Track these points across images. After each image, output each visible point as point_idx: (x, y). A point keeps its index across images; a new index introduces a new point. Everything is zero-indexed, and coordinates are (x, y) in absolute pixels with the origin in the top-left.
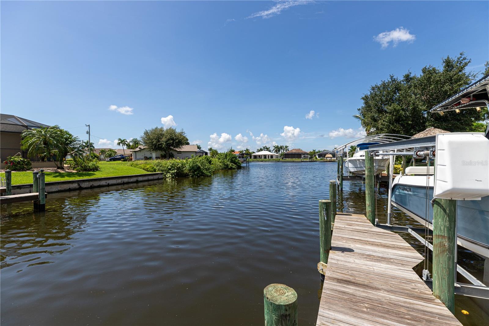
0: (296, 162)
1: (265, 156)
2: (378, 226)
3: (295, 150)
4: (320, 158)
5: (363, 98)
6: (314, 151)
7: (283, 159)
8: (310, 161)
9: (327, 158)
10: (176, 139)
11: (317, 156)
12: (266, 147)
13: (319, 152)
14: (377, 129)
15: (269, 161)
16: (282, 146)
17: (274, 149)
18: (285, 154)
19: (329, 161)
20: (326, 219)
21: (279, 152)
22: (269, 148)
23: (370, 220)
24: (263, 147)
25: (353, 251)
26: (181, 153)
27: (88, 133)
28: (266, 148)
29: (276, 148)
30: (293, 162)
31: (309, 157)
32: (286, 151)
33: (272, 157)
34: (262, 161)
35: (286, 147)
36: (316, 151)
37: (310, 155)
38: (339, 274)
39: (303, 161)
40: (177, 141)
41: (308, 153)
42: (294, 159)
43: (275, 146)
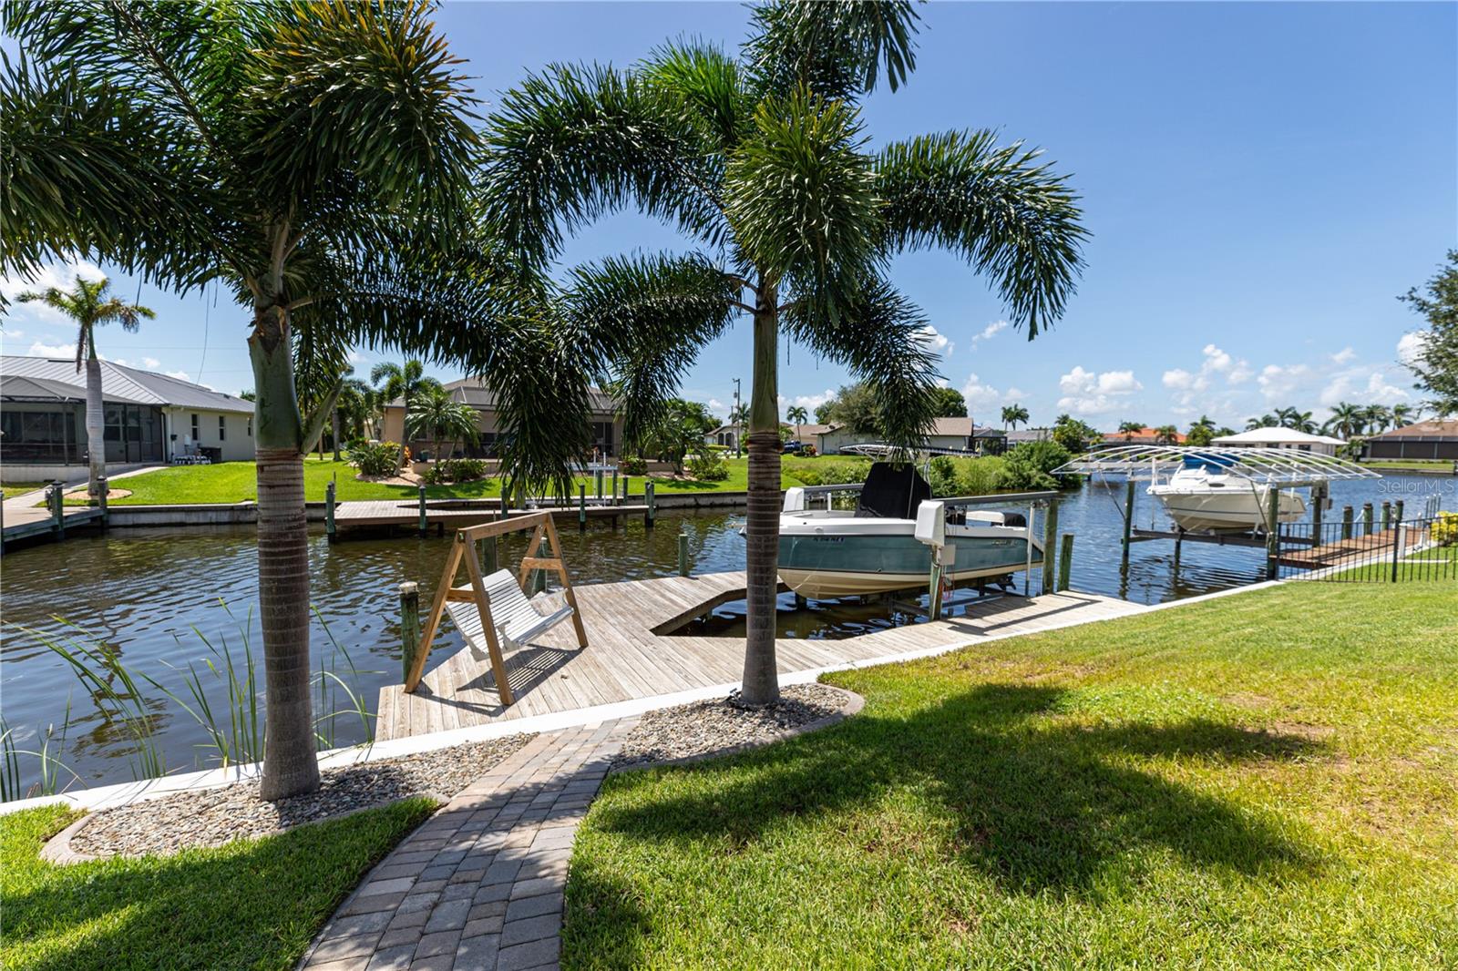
3: (1439, 423)
12: (1290, 413)
16: (1377, 407)
17: (1332, 422)
18: (1384, 442)
21: (1359, 429)
22: (1309, 414)
24: (1279, 412)
28: (1290, 416)
29: (1342, 415)
30: (1413, 473)
32: (1396, 427)
35: (1400, 411)
42: (1420, 465)
43: (1342, 409)
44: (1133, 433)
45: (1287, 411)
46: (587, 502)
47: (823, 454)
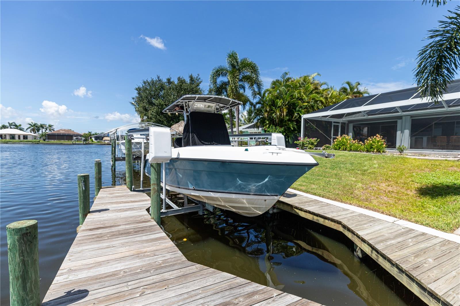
0: (64, 144)
1: (13, 137)
2: (134, 191)
3: (64, 130)
4: (97, 141)
5: (136, 89)
6: (89, 132)
7: (44, 140)
8: (84, 144)
9: (105, 141)
11: (93, 139)
13: (96, 134)
14: (148, 117)
15: (20, 142)
16: (44, 124)
17: (29, 128)
18: (49, 135)
19: (108, 144)
20: (84, 189)
21: (38, 131)
22: (20, 125)
23: (129, 188)
24: (9, 123)
25: (109, 209)
28: (13, 125)
29: (32, 126)
30: (61, 144)
31: (83, 139)
32: (50, 130)
33: (25, 137)
34: (7, 143)
35: (50, 126)
36: (92, 133)
37: (84, 137)
38: (92, 226)
39: (75, 144)
41: (82, 134)
42: (62, 142)
43: (32, 124)
45: (12, 123)
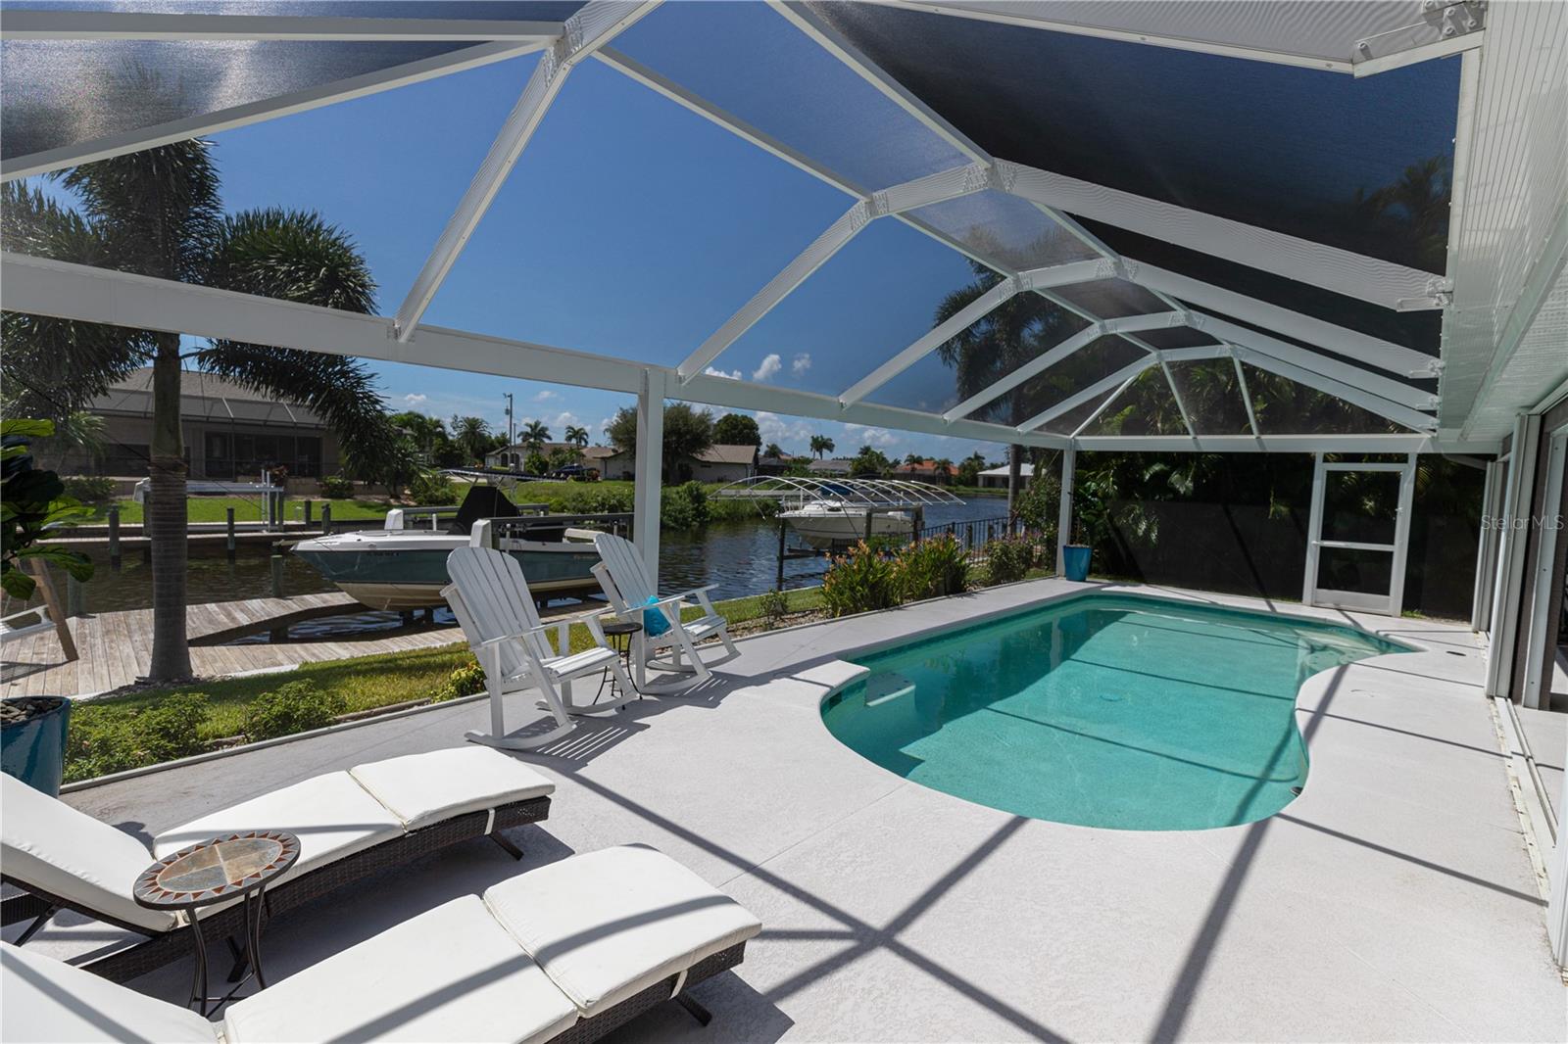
10: (687, 432)
26: (710, 467)
27: (509, 412)
40: (688, 437)
44: (916, 465)
46: (236, 528)
47: (606, 479)
